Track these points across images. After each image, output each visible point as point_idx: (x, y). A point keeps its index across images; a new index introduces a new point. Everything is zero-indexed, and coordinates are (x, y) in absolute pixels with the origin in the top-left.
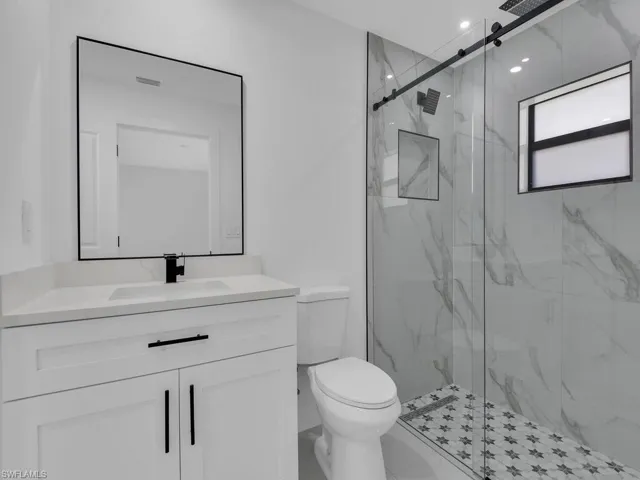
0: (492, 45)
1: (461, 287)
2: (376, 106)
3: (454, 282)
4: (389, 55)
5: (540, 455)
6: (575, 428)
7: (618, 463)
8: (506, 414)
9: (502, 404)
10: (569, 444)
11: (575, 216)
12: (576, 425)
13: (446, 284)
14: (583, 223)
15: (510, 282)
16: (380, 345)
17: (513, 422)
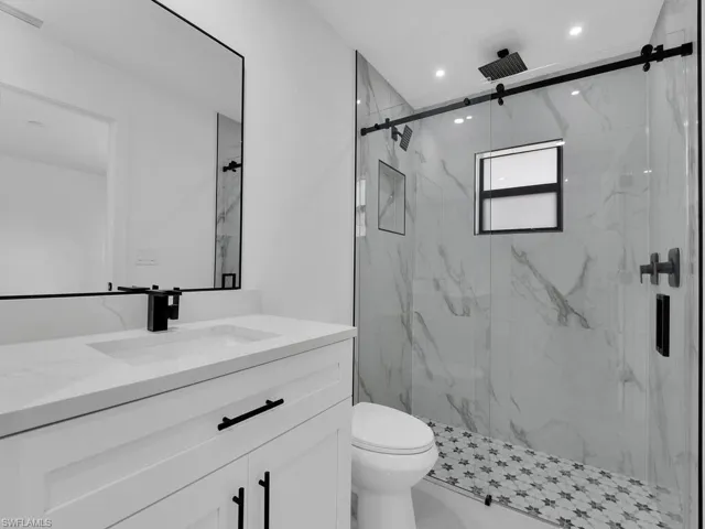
0: (496, 101)
1: (421, 320)
2: (364, 132)
3: (415, 315)
4: (373, 83)
5: (505, 464)
6: (521, 435)
7: (554, 457)
8: (465, 434)
9: (458, 426)
10: (519, 450)
11: (521, 257)
12: (522, 432)
13: (408, 316)
14: (527, 262)
15: (466, 313)
16: (363, 385)
17: (472, 440)
